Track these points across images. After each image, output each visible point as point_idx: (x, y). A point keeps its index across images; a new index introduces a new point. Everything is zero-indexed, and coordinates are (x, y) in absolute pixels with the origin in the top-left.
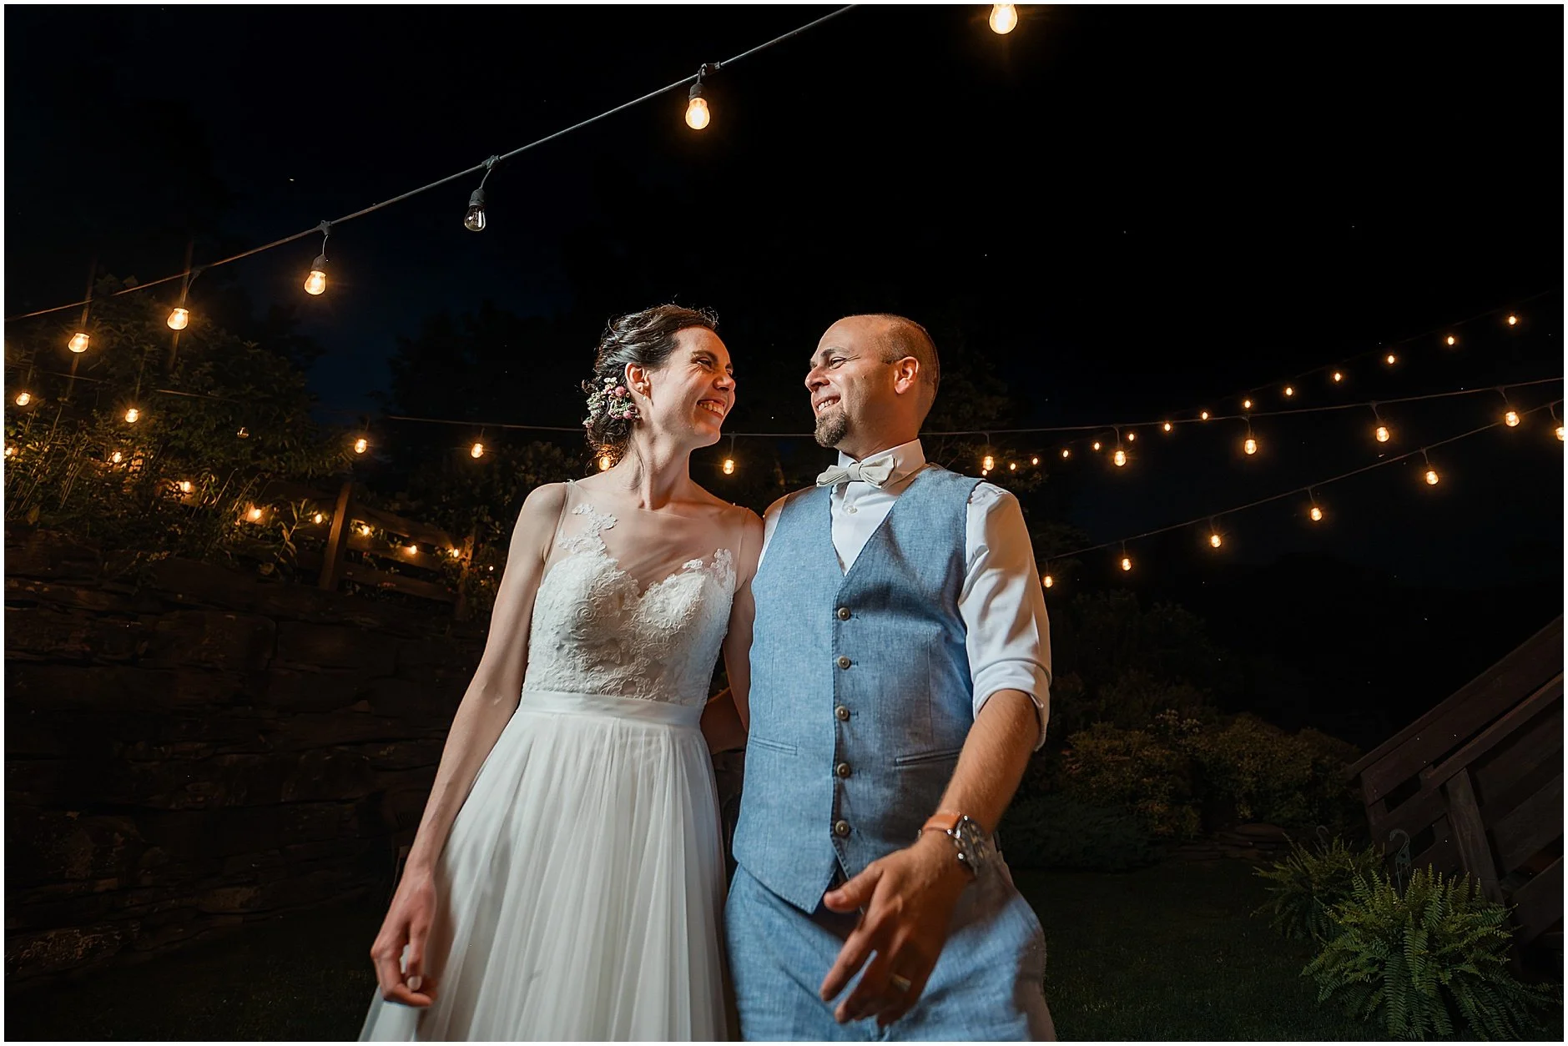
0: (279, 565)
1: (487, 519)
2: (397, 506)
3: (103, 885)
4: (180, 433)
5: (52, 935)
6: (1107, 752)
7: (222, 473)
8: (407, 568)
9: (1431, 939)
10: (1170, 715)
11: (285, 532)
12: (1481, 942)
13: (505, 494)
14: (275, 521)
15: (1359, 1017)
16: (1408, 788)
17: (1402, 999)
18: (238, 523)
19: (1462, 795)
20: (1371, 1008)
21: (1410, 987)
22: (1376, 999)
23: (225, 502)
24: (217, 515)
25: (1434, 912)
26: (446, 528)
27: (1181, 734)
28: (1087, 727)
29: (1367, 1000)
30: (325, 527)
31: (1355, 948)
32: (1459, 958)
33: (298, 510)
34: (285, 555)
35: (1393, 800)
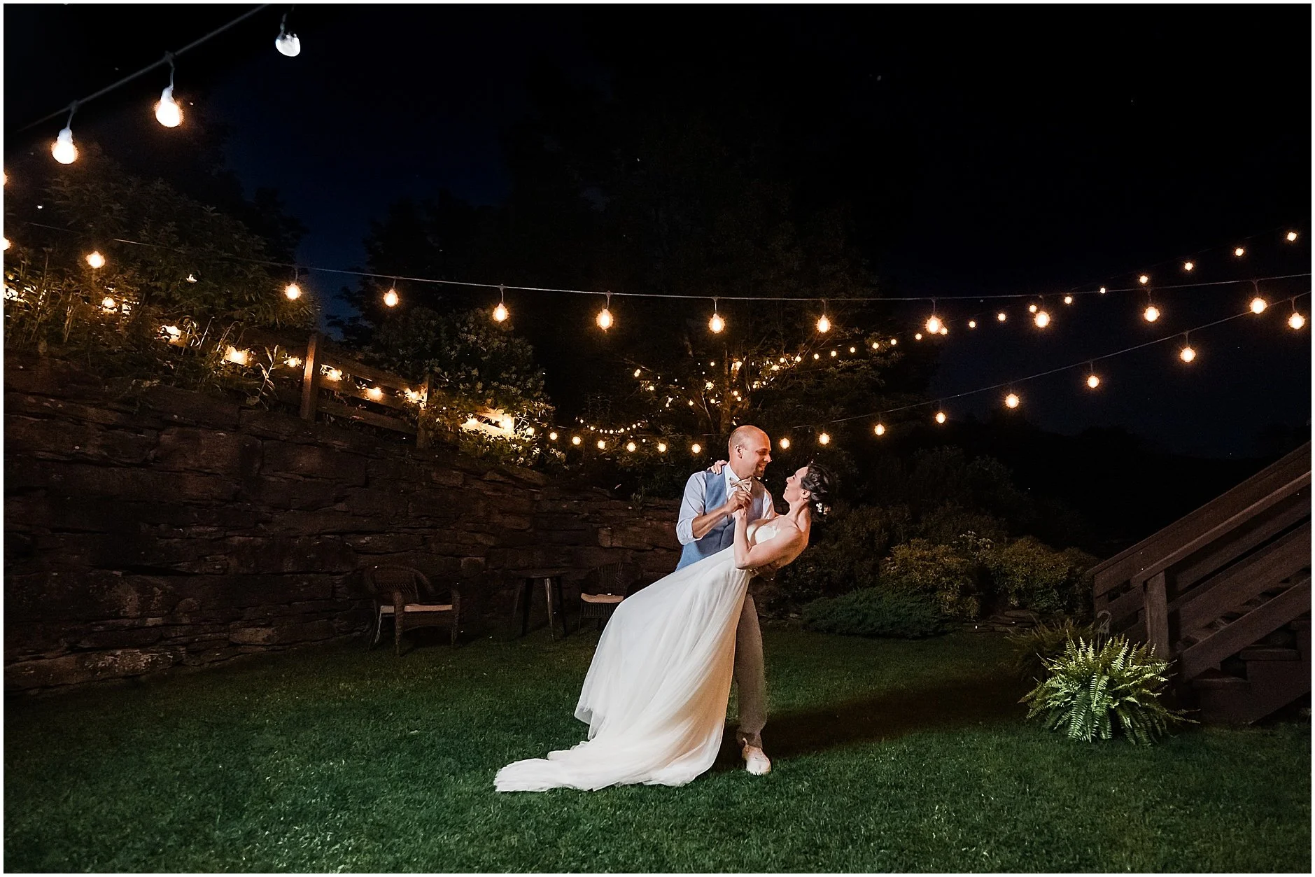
0: (262, 397)
1: (437, 370)
2: (360, 356)
3: (150, 621)
4: (159, 284)
5: (119, 653)
6: (918, 559)
7: (202, 319)
8: (372, 405)
9: (1111, 684)
10: (971, 535)
11: (264, 372)
12: (1147, 683)
13: (451, 350)
14: (254, 362)
15: (1052, 727)
16: (1127, 586)
17: (1082, 717)
18: (223, 362)
19: (1158, 590)
20: (1060, 722)
21: (1089, 710)
22: (1065, 718)
23: (210, 344)
24: (203, 355)
25: (1118, 664)
26: (405, 376)
27: (977, 548)
28: (909, 543)
29: (1060, 718)
30: (300, 370)
31: (1059, 686)
32: (1128, 693)
33: (272, 353)
34: (266, 389)
35: (1112, 595)
